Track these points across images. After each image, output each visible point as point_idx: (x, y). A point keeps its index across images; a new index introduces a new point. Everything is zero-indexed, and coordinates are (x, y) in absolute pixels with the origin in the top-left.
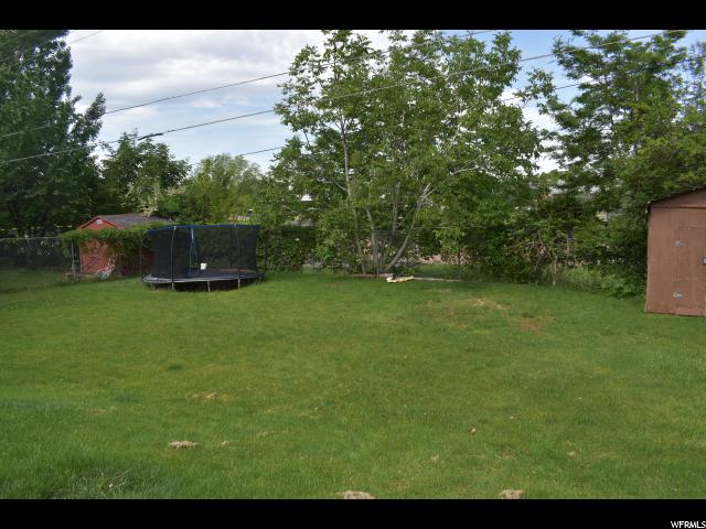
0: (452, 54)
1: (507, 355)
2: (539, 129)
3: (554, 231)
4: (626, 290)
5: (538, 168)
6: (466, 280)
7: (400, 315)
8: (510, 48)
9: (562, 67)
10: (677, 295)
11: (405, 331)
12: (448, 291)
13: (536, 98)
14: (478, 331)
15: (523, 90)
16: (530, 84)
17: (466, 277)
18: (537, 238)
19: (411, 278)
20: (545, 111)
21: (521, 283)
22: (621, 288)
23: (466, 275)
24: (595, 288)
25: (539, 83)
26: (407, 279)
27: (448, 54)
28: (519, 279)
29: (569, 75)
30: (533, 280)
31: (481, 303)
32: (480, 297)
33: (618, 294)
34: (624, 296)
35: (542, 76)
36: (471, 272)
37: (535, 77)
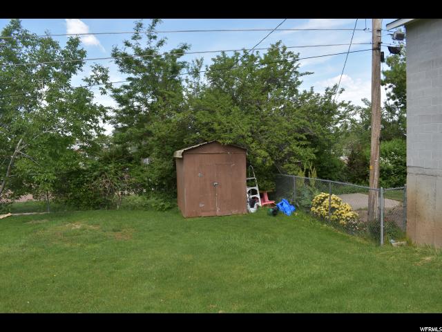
0: (30, 47)
1: (123, 259)
2: (98, 105)
3: (116, 172)
4: (166, 206)
5: (105, 130)
6: (56, 212)
7: (22, 244)
8: (79, 48)
9: (117, 65)
10: (201, 205)
11: (34, 256)
12: (45, 221)
13: (98, 84)
14: (89, 247)
15: (89, 78)
16: (93, 74)
17: (54, 210)
18: (106, 178)
19: (9, 214)
20: (105, 93)
21: (96, 209)
22: (163, 205)
23: (55, 208)
24: (146, 207)
25: (99, 74)
26: (6, 216)
27: (27, 47)
28: (94, 207)
29: (122, 71)
30: (103, 206)
31: (78, 226)
32: (74, 222)
33: (162, 209)
34: (166, 210)
35: (102, 69)
36: (57, 206)
37: (96, 69)
